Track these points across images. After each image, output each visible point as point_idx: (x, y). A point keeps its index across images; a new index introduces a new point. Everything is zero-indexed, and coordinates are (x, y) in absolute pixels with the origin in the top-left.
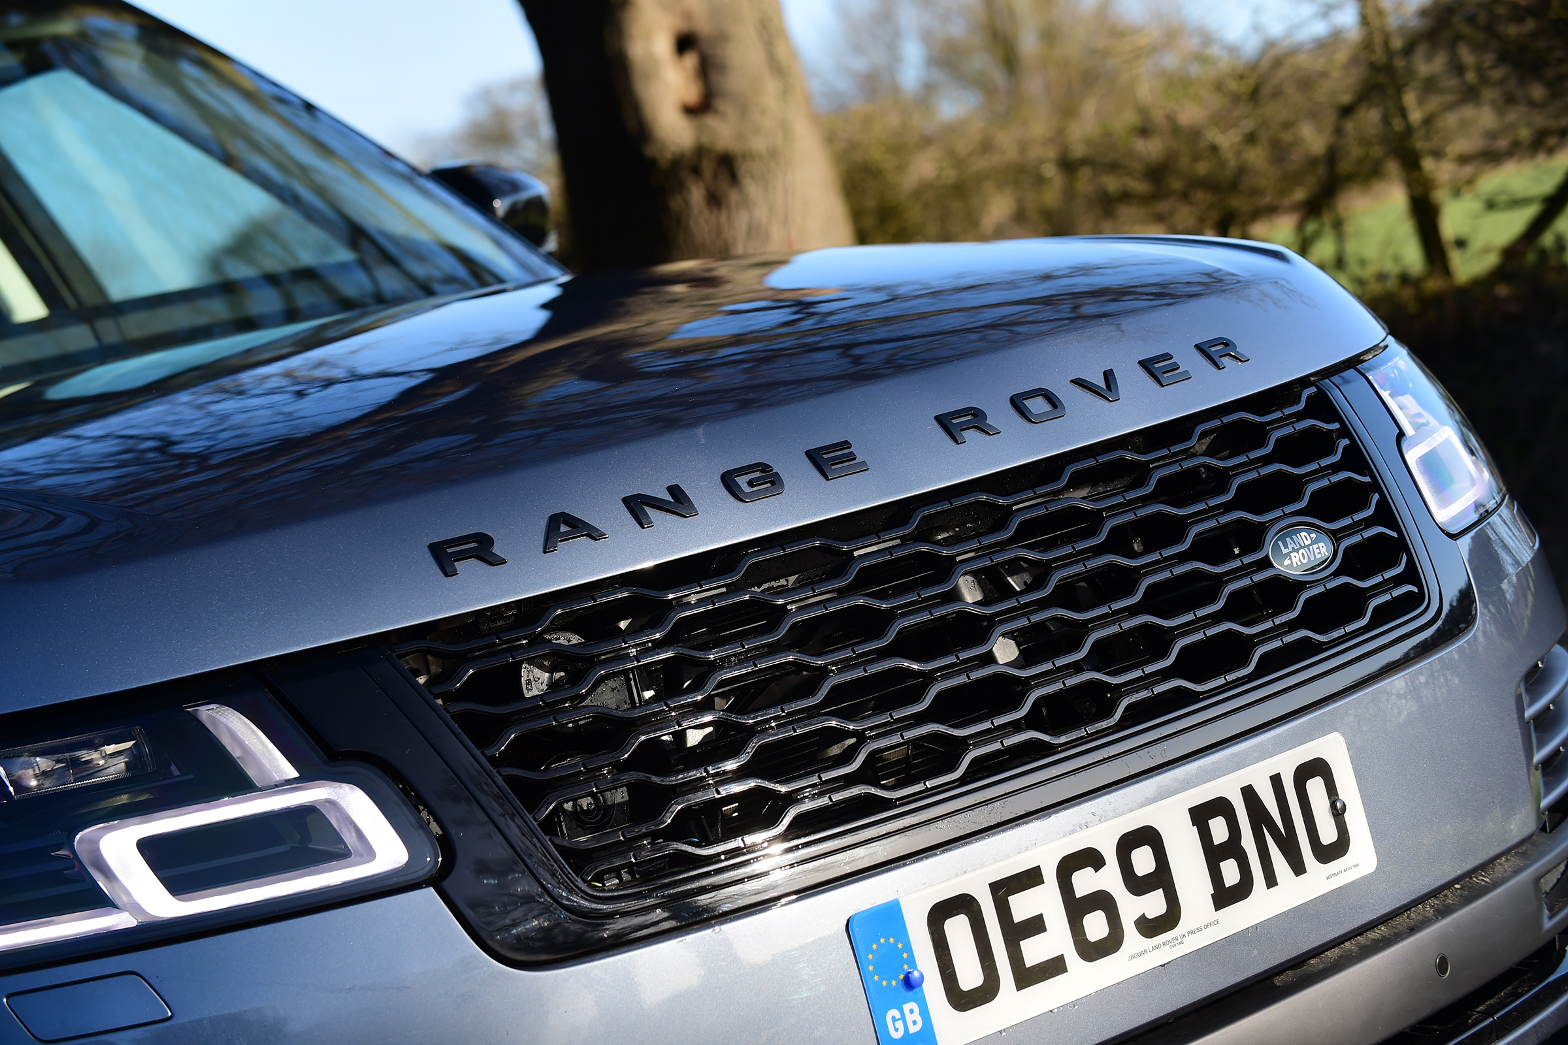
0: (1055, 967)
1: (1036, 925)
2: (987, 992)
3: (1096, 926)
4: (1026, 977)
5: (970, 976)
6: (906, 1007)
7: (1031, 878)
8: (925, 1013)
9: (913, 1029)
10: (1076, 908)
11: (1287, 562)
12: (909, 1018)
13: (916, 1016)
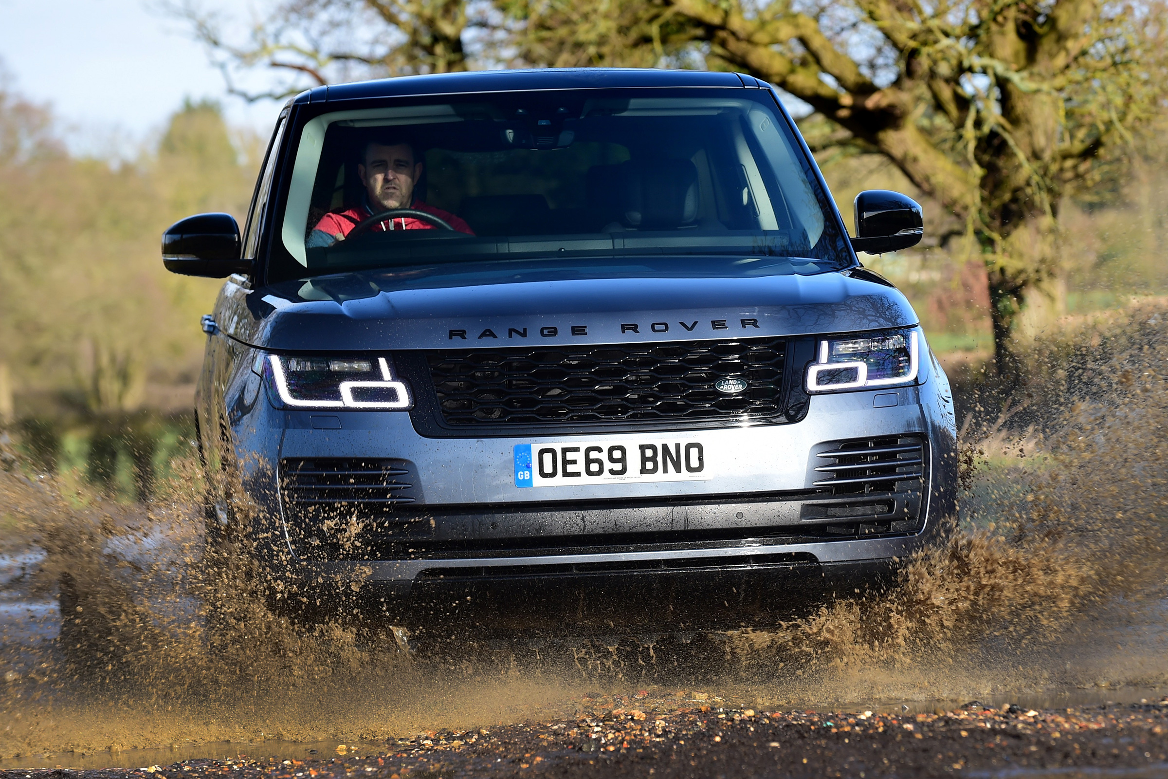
0: (578, 474)
1: (574, 462)
2: (553, 474)
3: (594, 467)
4: (566, 474)
5: (548, 469)
6: (525, 472)
7: (576, 449)
8: (531, 475)
9: (526, 478)
10: (589, 461)
11: (722, 387)
12: (526, 475)
13: (528, 475)
